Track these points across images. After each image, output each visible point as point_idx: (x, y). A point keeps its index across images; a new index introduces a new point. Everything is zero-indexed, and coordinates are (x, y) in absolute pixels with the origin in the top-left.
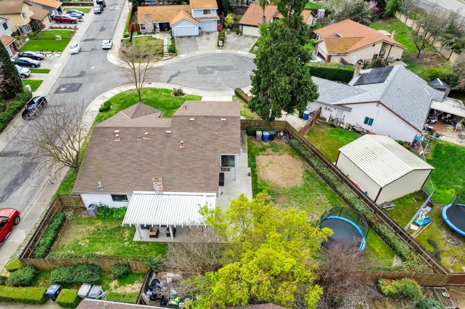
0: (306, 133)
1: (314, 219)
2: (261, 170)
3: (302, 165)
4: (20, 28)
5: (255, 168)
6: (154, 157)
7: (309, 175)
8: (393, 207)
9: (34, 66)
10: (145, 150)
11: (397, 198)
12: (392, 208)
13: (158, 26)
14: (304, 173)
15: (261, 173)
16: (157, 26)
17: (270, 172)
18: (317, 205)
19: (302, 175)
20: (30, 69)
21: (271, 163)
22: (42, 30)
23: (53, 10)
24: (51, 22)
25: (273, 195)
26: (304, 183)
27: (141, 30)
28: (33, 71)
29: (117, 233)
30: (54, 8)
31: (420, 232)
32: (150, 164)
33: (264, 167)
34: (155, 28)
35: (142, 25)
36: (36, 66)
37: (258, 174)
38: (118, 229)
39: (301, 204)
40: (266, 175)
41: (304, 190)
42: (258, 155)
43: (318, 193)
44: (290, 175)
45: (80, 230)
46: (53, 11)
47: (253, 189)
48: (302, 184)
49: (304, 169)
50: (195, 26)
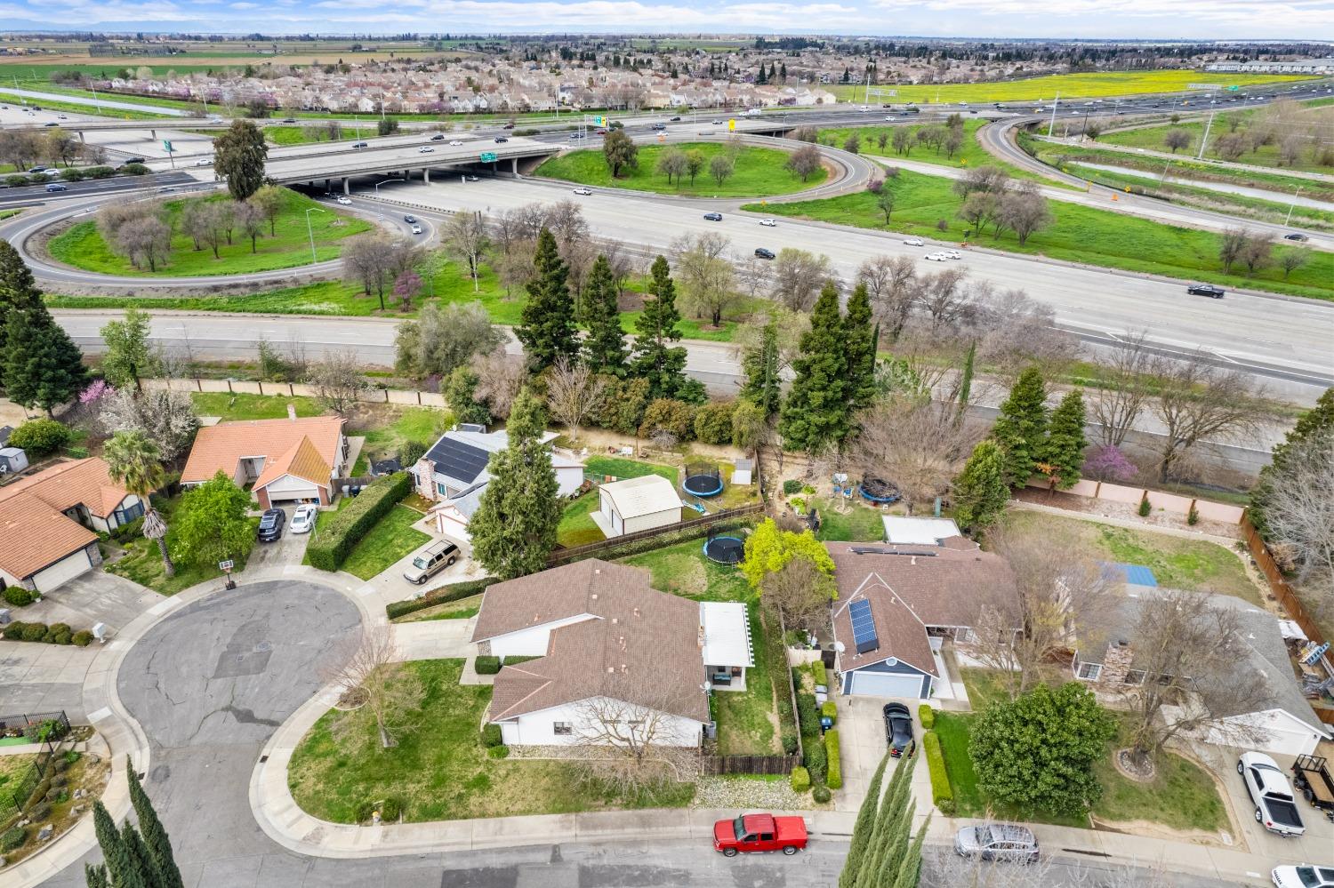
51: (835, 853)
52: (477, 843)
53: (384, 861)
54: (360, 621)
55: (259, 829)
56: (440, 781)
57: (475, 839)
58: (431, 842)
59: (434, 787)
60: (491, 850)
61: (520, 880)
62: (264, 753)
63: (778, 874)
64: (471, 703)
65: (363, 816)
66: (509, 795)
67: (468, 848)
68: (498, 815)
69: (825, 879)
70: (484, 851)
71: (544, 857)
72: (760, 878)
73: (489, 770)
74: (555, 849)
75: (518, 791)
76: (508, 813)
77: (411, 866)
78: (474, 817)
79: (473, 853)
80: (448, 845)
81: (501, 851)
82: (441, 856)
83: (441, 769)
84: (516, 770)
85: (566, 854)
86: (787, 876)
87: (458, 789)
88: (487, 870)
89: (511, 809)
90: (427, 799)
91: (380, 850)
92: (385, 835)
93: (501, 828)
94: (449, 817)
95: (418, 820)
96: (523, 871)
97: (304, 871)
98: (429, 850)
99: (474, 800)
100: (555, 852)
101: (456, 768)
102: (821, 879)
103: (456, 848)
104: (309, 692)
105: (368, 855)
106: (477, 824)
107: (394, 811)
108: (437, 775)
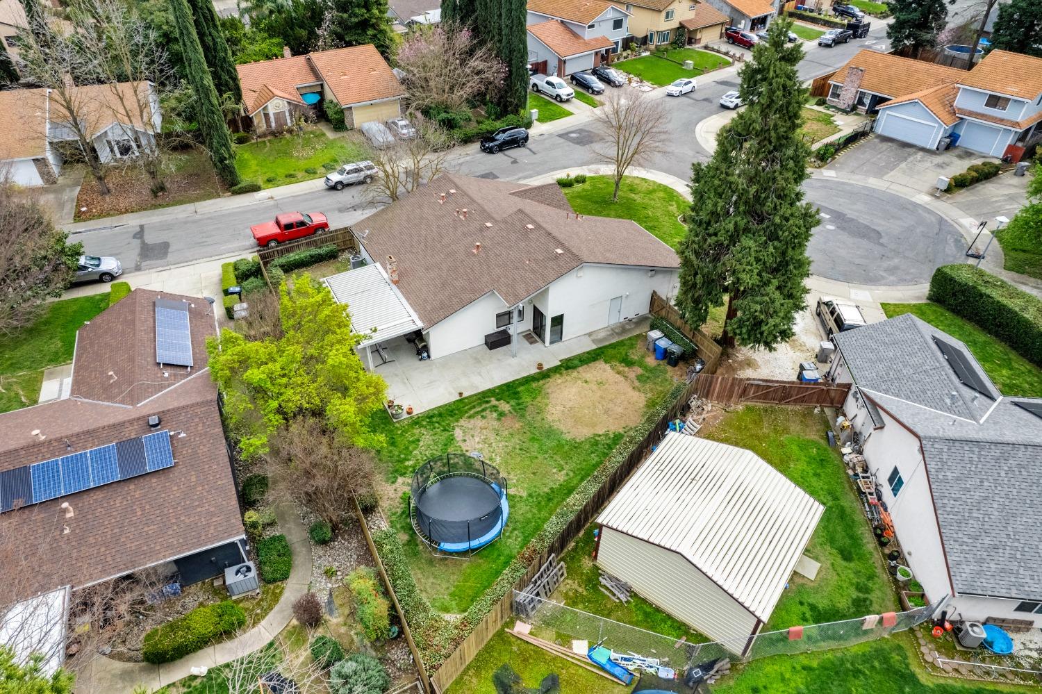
0: (749, 403)
2: (569, 378)
3: (632, 425)
4: (652, 34)
5: (567, 369)
7: (608, 442)
8: (618, 598)
9: (590, 91)
11: (659, 604)
12: (613, 598)
13: (867, 101)
14: (610, 433)
15: (559, 381)
16: (865, 100)
18: (534, 473)
19: (601, 433)
20: (575, 92)
22: (687, 47)
23: (744, 19)
24: (721, 38)
25: (516, 411)
26: (578, 441)
27: (829, 98)
28: (579, 96)
30: (748, 17)
31: (569, 659)
33: (580, 379)
34: (861, 102)
35: (836, 87)
36: (594, 92)
37: (553, 379)
39: (518, 452)
40: (560, 389)
41: (560, 446)
42: (606, 362)
43: (567, 467)
44: (587, 417)
46: (743, 22)
47: (511, 382)
48: (573, 439)
49: (621, 431)
50: (936, 125)
107: (564, 184)
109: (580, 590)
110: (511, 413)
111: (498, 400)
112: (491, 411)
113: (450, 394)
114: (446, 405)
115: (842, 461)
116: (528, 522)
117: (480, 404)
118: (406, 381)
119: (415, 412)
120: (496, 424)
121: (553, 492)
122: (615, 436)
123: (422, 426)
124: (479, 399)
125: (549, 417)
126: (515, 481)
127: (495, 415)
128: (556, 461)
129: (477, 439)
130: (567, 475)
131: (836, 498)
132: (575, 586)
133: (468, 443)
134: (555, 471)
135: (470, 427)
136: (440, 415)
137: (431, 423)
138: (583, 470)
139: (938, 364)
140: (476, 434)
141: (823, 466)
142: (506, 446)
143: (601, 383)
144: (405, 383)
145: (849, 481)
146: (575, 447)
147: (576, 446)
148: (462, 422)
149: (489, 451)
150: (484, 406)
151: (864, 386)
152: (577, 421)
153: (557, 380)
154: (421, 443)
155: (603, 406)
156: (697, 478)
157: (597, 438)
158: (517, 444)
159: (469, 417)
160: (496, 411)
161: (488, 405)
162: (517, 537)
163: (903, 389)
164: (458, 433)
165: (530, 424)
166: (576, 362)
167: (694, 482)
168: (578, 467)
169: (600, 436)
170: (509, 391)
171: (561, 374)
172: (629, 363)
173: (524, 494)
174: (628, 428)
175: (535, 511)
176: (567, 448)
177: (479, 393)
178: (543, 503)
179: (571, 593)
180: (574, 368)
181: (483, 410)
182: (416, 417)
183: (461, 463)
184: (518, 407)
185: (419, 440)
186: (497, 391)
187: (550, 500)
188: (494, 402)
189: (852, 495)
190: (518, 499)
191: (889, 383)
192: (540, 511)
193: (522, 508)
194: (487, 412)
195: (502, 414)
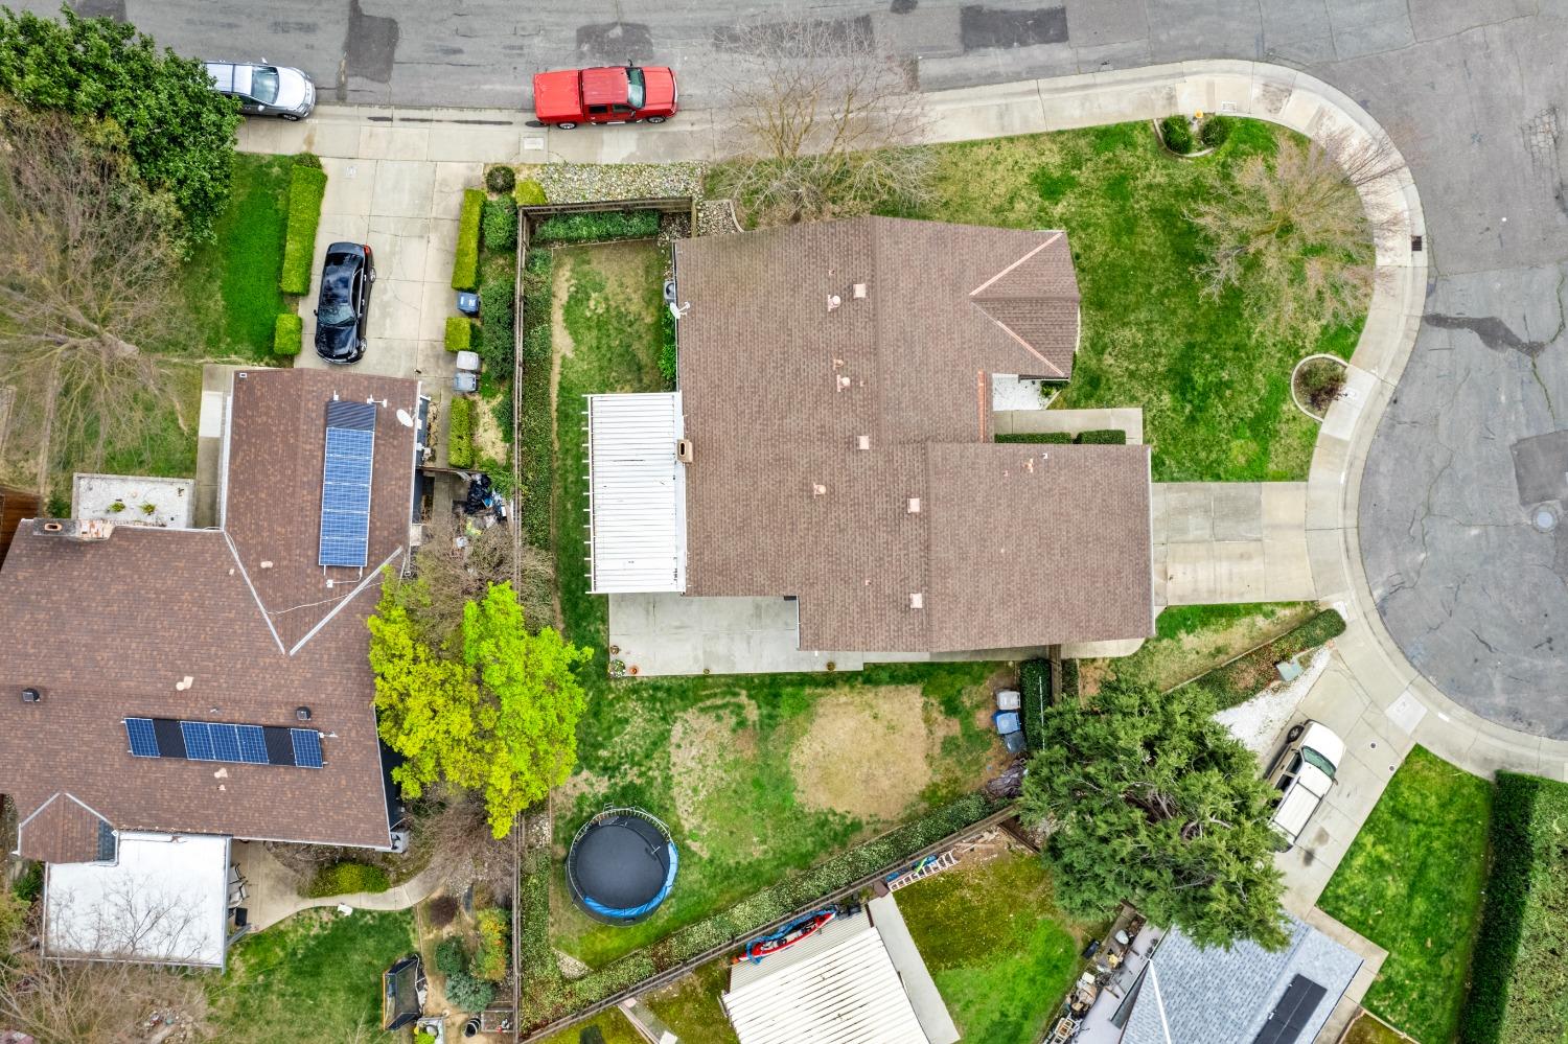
1: (685, 816)
2: (858, 699)
3: (883, 816)
5: (864, 683)
6: (782, 418)
7: (839, 828)
10: (800, 389)
14: (850, 816)
15: (843, 699)
17: (852, 724)
18: (731, 833)
19: (839, 810)
21: (891, 728)
25: (761, 726)
26: (806, 810)
29: (624, 368)
32: (759, 412)
33: (871, 707)
37: (838, 691)
38: (635, 367)
39: (730, 793)
40: (836, 713)
41: (781, 809)
42: (924, 693)
43: (771, 842)
44: (840, 777)
45: (629, 281)
47: (780, 674)
48: (803, 806)
49: (864, 819)
51: (498, 87)
52: (1030, 92)
53: (1160, 55)
54: (1382, 611)
55: (1364, 104)
56: (1118, 187)
57: (1037, 97)
58: (1099, 90)
59: (1124, 178)
60: (1009, 79)
61: (957, 29)
62: (1422, 257)
63: (585, 48)
64: (1108, 360)
65: (1216, 130)
66: (1000, 168)
67: (1043, 83)
68: (1011, 140)
69: (518, 42)
70: (1017, 77)
71: (930, 68)
72: (613, 41)
73: (1043, 209)
74: (914, 82)
75: (989, 175)
76: (997, 143)
77: (1117, 48)
78: (1048, 134)
79: (1034, 73)
80: (1073, 88)
81: (992, 79)
82: (1080, 67)
83: (1122, 209)
84: (998, 210)
85: (898, 78)
86: (572, 46)
87: (1083, 175)
88: (1008, 45)
89: (993, 149)
90: (1127, 157)
91: (1172, 76)
92: (1171, 98)
93: (1001, 116)
94: (1084, 133)
95: (1133, 126)
96: (955, 44)
97: (1268, 36)
98: (1100, 78)
99: (1053, 159)
100: (915, 78)
101: (1099, 211)
102: (526, 42)
103: (1061, 82)
104: (1404, 400)
105: (1186, 66)
106: (1040, 126)
107: (1173, 138)
108: (1125, 198)
109: (699, 990)
110: (754, 725)
111: (750, 697)
112: (732, 712)
113: (696, 660)
114: (682, 677)
115: (1075, 981)
116: (692, 893)
117: (724, 694)
118: (651, 608)
119: (641, 673)
120: (727, 734)
121: (737, 869)
122: (852, 824)
123: (640, 699)
124: (728, 685)
125: (795, 755)
126: (705, 833)
127: (734, 720)
128: (765, 827)
129: (694, 752)
130: (766, 852)
131: (1025, 1016)
132: (697, 984)
133: (680, 752)
134: (755, 839)
135: (696, 727)
136: (669, 690)
137: (653, 699)
138: (785, 854)
139: (1245, 1023)
140: (697, 742)
141: (1050, 975)
142: (722, 779)
143: (893, 728)
144: (648, 612)
145: (1057, 1006)
146: (797, 819)
147: (798, 816)
148: (691, 715)
149: (699, 778)
150: (728, 699)
151: (1155, 966)
152: (826, 778)
153: (842, 695)
154: (628, 728)
155: (870, 768)
156: (844, 1017)
157: (831, 818)
158: (734, 780)
159: (702, 710)
160: (738, 715)
161: (733, 700)
162: (671, 906)
163: (1182, 1012)
164: (677, 730)
165: (766, 755)
166: (884, 676)
167: (839, 1020)
168: (783, 848)
169: (835, 814)
170: (769, 688)
171: (852, 687)
172: (951, 708)
173: (706, 855)
174: (875, 819)
175: (705, 883)
176: (787, 814)
177: (730, 676)
178: (718, 879)
179: (688, 989)
180: (877, 683)
181: (724, 706)
182: (639, 680)
183: (659, 779)
184: (767, 721)
185: (627, 721)
186: (756, 681)
187: (727, 877)
188: (743, 698)
189: (1045, 1022)
190: (696, 859)
191: (1180, 990)
192: (710, 886)
193: (694, 875)
194: (727, 711)
195: (742, 724)
